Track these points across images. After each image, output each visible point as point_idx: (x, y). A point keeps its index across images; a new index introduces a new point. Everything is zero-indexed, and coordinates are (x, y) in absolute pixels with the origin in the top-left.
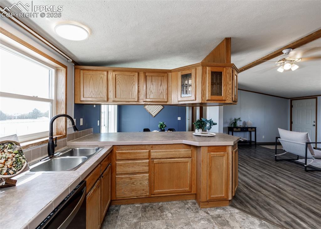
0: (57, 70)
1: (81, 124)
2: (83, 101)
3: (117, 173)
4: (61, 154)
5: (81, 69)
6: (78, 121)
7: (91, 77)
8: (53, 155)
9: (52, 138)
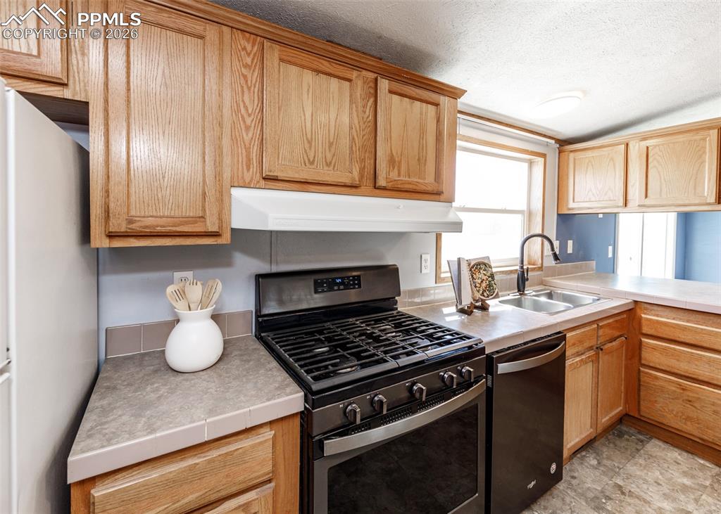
0: (531, 163)
1: (570, 250)
2: (573, 209)
3: (643, 362)
4: (534, 293)
5: (571, 151)
6: (563, 246)
7: (590, 161)
8: (523, 291)
9: (522, 267)
